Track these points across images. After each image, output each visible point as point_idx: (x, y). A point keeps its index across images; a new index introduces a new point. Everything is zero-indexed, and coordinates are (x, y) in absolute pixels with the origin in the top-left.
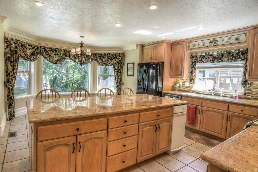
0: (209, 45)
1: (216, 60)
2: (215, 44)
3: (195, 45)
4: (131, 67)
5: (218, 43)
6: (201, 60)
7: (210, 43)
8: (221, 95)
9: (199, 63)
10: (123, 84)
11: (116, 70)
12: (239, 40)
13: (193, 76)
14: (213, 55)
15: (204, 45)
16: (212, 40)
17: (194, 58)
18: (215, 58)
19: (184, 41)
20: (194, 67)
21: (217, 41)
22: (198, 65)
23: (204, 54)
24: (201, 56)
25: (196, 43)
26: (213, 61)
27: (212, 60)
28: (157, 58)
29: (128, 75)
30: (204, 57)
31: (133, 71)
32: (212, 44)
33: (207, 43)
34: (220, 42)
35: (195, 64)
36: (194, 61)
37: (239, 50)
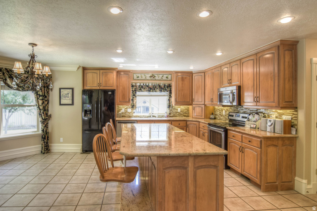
0: (150, 78)
1: (152, 90)
2: (154, 79)
3: (138, 77)
4: (68, 94)
5: (156, 78)
6: (140, 90)
7: (150, 77)
8: (157, 117)
9: (139, 91)
10: (50, 116)
11: (41, 98)
12: (168, 78)
13: (134, 102)
14: (149, 86)
15: (146, 78)
16: (151, 75)
17: (134, 88)
18: (151, 88)
19: (130, 72)
20: (134, 95)
21: (155, 77)
22: (138, 93)
23: (142, 84)
24: (139, 86)
25: (139, 75)
26: (150, 91)
27: (148, 90)
28: (108, 85)
29: (60, 104)
30: (142, 87)
31: (71, 99)
32: (152, 78)
33: (148, 76)
34: (157, 78)
35: (136, 93)
36: (134, 89)
37: (165, 85)
